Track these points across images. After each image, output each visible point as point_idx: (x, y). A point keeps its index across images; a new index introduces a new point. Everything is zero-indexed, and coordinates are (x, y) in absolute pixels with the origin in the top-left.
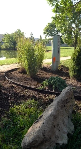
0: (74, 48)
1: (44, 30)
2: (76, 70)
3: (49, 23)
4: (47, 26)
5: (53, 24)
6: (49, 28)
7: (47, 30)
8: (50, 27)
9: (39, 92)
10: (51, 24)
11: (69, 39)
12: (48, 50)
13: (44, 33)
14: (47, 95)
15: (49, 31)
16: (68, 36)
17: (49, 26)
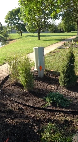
0: (37, 34)
1: (5, 19)
2: (66, 81)
3: (9, 12)
4: (8, 14)
5: (14, 13)
6: (10, 17)
7: (9, 19)
8: (12, 16)
9: (47, 111)
10: (12, 12)
11: (32, 28)
12: (11, 38)
13: (6, 22)
14: (56, 114)
15: (11, 19)
16: (32, 26)
17: (10, 14)
